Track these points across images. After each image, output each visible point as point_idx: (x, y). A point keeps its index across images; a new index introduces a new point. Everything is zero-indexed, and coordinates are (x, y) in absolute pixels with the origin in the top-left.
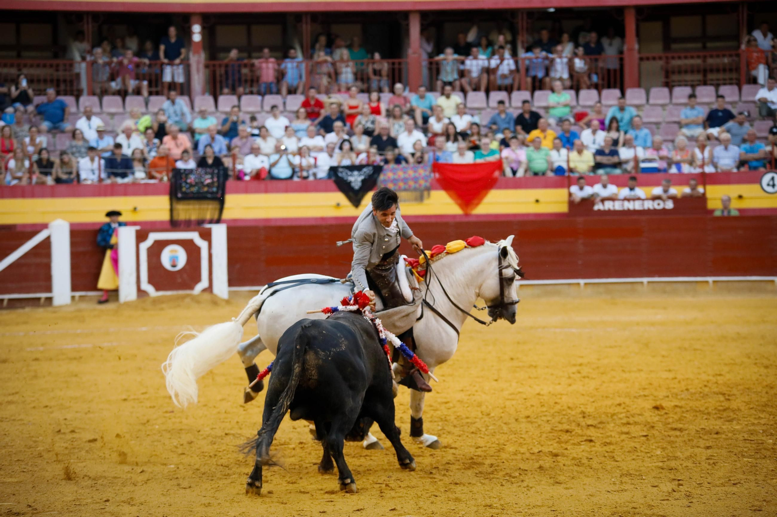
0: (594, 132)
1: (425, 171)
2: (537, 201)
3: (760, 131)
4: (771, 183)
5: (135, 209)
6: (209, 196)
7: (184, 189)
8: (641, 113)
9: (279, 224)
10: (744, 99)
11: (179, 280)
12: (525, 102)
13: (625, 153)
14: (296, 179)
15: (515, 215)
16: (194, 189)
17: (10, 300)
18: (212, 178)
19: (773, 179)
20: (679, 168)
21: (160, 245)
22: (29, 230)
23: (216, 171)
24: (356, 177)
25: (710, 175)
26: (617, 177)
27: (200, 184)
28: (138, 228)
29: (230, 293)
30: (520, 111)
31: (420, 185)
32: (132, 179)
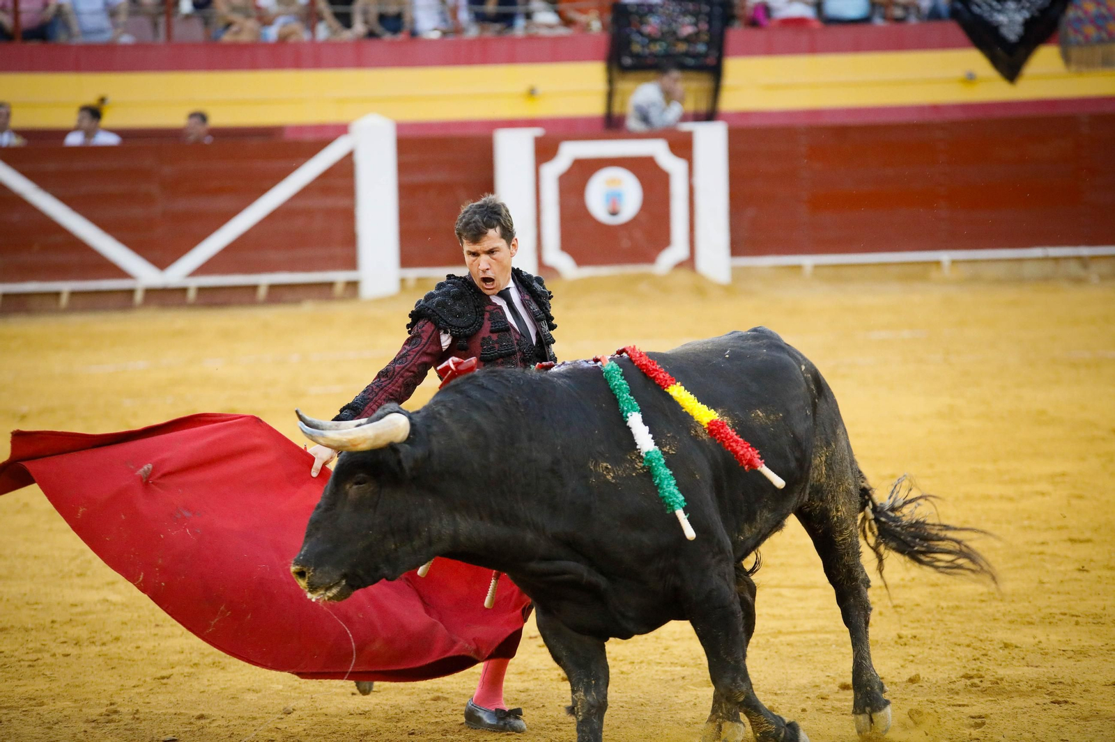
5: (532, 93)
6: (690, 61)
7: (636, 48)
9: (839, 121)
11: (625, 243)
14: (878, 22)
16: (657, 48)
17: (273, 287)
18: (696, 24)
21: (584, 170)
22: (309, 137)
23: (706, 8)
24: (1011, 14)
27: (670, 35)
28: (538, 132)
29: (735, 271)
32: (526, 28)
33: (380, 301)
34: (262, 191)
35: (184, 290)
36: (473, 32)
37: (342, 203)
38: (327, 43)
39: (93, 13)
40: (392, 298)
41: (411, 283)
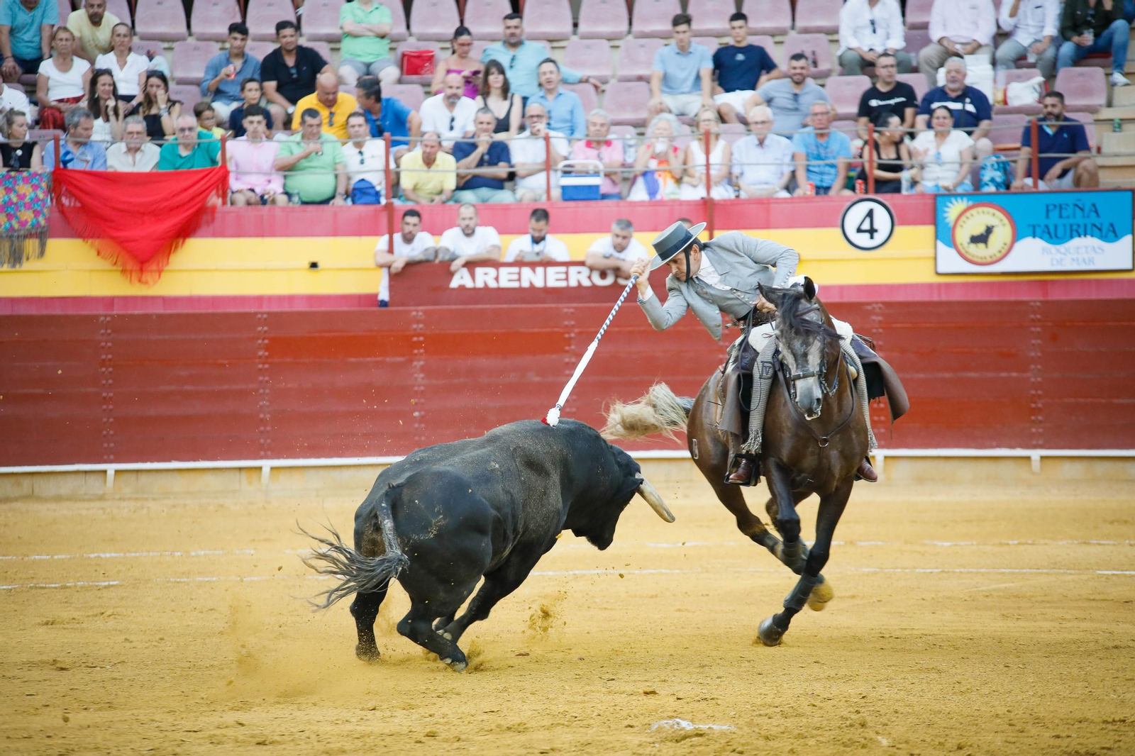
0: (451, 101)
1: (35, 187)
2: (314, 265)
3: (840, 100)
4: (866, 226)
8: (556, 55)
10: (800, 23)
12: (281, 26)
13: (524, 150)
15: (260, 299)
19: (870, 214)
20: (653, 191)
25: (725, 205)
26: (506, 208)
30: (271, 48)
31: (23, 224)
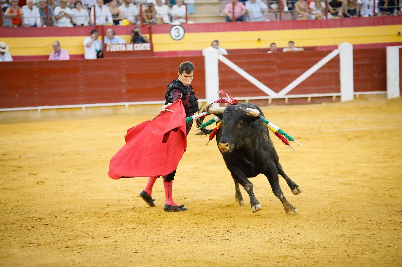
17: (312, 98)
22: (325, 50)
32: (397, 13)
33: (347, 102)
34: (309, 67)
35: (284, 99)
36: (380, 15)
37: (336, 71)
38: (331, 20)
39: (257, 12)
40: (351, 101)
41: (358, 96)
